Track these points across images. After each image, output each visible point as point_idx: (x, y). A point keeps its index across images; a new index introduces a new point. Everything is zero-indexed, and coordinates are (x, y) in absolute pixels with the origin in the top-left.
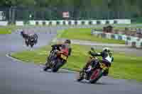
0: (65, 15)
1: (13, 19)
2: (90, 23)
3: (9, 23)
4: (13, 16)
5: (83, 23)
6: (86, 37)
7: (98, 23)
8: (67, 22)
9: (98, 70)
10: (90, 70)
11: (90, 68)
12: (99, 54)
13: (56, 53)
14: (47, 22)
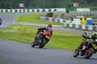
0: (21, 5)
5: (33, 11)
7: (44, 11)
8: (22, 10)
9: (91, 49)
10: (84, 49)
11: (84, 47)
12: (91, 37)
13: (41, 35)
14: (9, 10)
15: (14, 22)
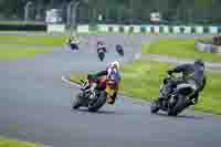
0: (154, 16)
1: (74, 21)
2: (193, 31)
3: (67, 28)
4: (74, 16)
5: (182, 30)
6: (188, 53)
7: (206, 31)
8: (157, 28)
14: (127, 28)
15: (137, 57)
